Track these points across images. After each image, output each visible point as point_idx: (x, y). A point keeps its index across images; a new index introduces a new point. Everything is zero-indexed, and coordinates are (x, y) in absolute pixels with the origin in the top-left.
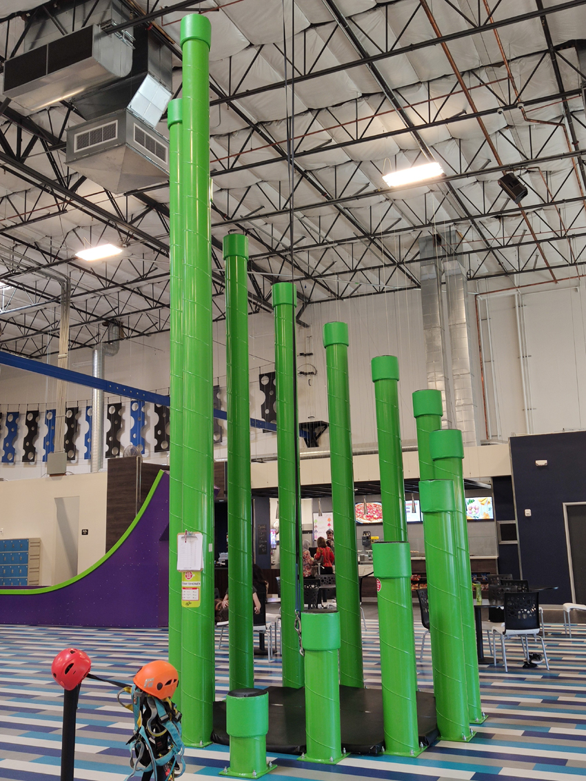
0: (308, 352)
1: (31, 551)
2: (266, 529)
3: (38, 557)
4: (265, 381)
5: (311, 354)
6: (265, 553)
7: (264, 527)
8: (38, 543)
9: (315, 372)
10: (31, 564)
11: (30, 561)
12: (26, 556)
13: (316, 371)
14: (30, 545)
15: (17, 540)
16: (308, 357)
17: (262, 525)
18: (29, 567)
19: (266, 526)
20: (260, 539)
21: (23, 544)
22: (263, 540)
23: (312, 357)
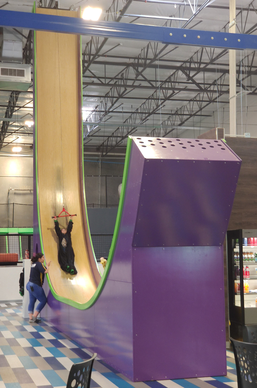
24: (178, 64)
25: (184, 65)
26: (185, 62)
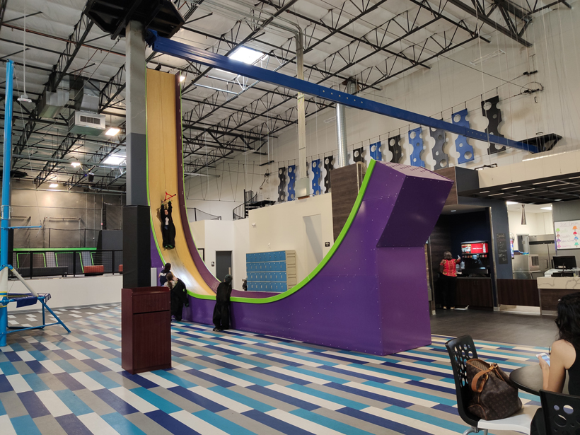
0: (532, 70)
1: (288, 261)
2: (505, 238)
3: (294, 266)
4: (488, 107)
5: (536, 72)
6: (506, 262)
7: (503, 236)
8: (293, 254)
9: (541, 89)
10: (289, 271)
11: (287, 269)
12: (284, 264)
13: (543, 88)
14: (286, 256)
15: (278, 252)
16: (532, 75)
17: (500, 234)
18: (287, 273)
19: (505, 235)
20: (499, 248)
21: (281, 255)
22: (503, 249)
23: (537, 74)
24: (207, 127)
25: (212, 128)
26: (213, 126)
